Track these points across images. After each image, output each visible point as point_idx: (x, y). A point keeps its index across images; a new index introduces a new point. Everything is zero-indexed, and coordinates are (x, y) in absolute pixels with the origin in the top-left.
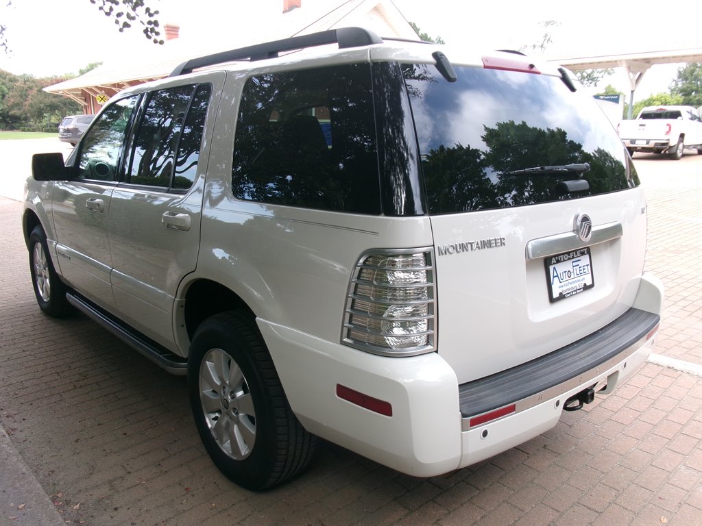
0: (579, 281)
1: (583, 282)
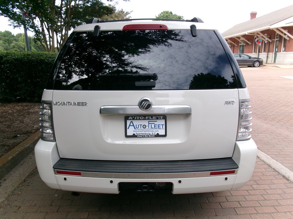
0: (153, 131)
1: (157, 132)
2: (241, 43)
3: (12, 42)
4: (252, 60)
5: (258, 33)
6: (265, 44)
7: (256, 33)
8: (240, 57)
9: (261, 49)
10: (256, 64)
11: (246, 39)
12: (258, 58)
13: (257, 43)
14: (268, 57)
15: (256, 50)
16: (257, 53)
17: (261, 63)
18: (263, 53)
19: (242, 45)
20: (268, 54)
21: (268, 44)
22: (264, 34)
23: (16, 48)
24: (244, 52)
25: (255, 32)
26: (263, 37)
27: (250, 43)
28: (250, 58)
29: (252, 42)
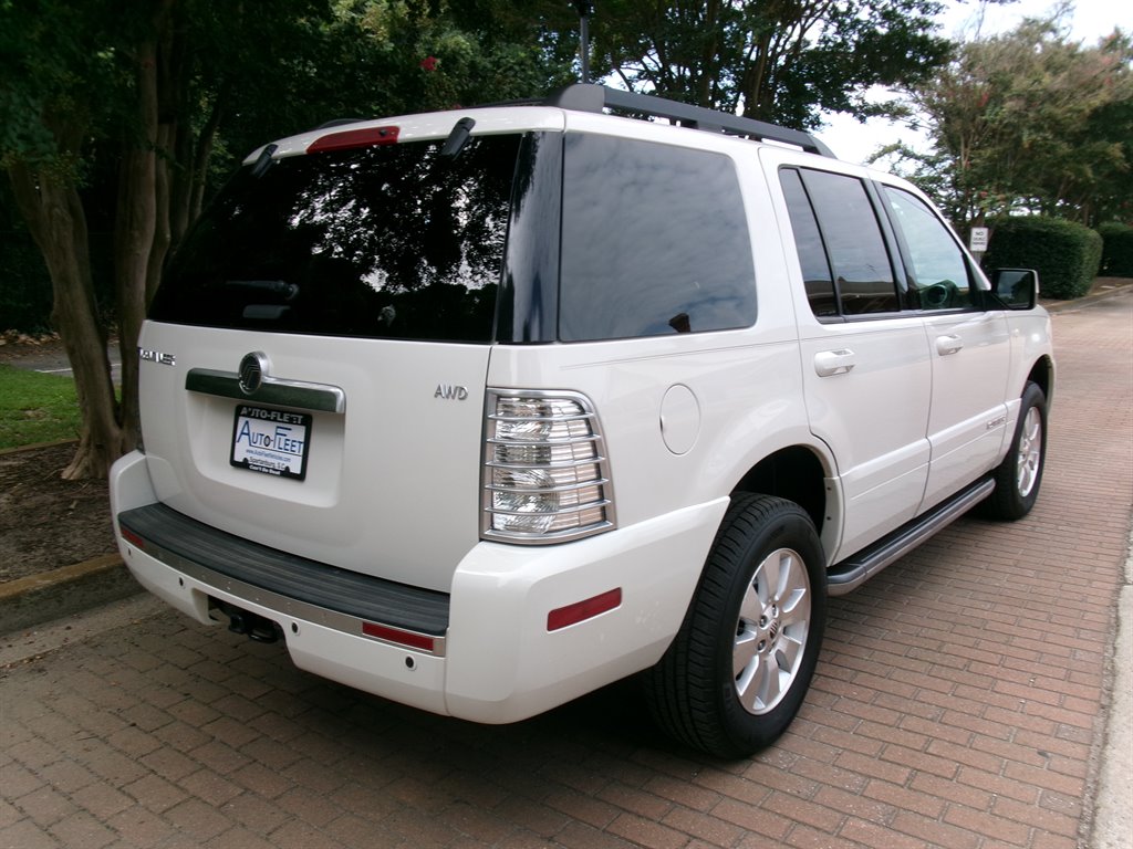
0: (280, 458)
1: (287, 464)
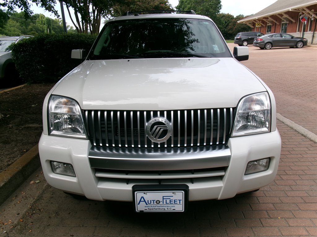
2: (283, 21)
3: (29, 25)
4: (295, 40)
5: (303, 9)
6: (311, 21)
7: (301, 9)
8: (281, 36)
9: (306, 28)
10: (299, 44)
11: (290, 16)
12: (303, 38)
13: (301, 20)
14: (313, 36)
15: (300, 29)
16: (301, 32)
17: (305, 44)
18: (309, 32)
19: (285, 23)
20: (314, 34)
21: (314, 21)
22: (310, 10)
23: (34, 31)
24: (287, 31)
25: (299, 8)
26: (310, 14)
27: (294, 21)
28: (292, 37)
29: (296, 20)
